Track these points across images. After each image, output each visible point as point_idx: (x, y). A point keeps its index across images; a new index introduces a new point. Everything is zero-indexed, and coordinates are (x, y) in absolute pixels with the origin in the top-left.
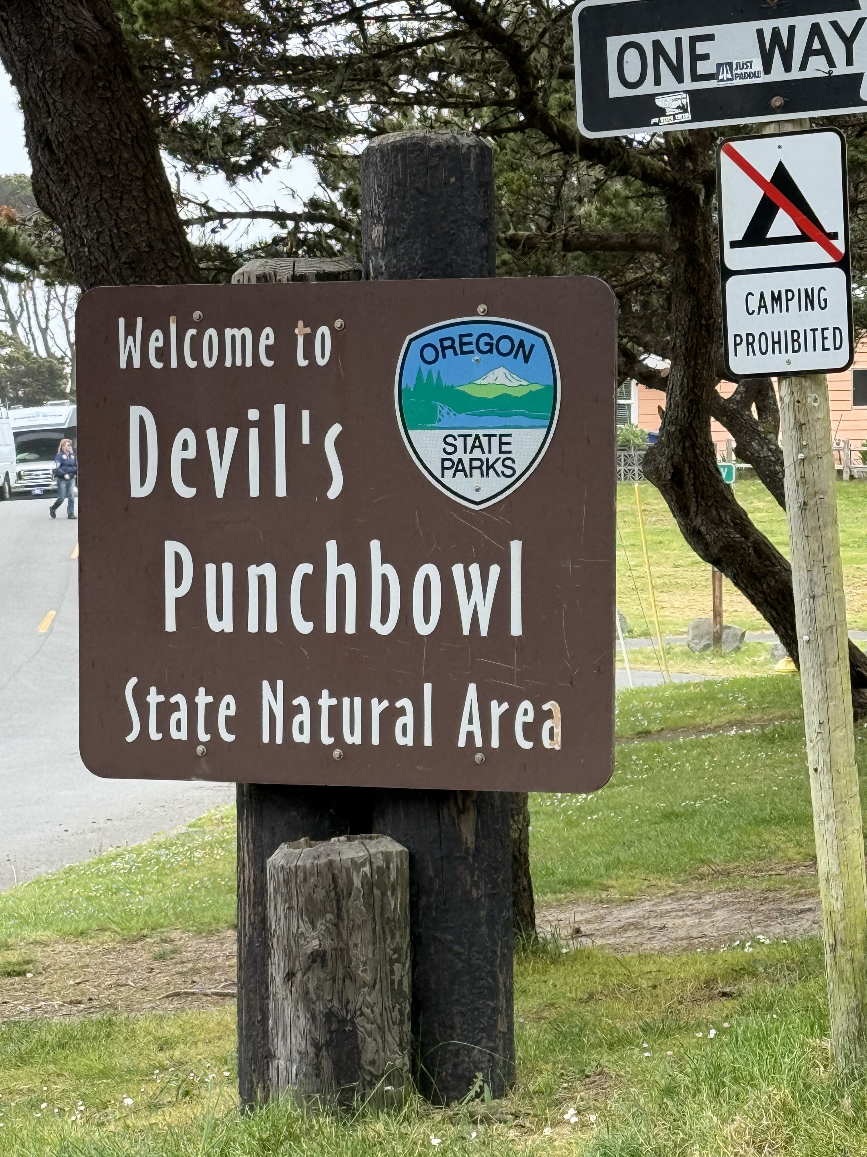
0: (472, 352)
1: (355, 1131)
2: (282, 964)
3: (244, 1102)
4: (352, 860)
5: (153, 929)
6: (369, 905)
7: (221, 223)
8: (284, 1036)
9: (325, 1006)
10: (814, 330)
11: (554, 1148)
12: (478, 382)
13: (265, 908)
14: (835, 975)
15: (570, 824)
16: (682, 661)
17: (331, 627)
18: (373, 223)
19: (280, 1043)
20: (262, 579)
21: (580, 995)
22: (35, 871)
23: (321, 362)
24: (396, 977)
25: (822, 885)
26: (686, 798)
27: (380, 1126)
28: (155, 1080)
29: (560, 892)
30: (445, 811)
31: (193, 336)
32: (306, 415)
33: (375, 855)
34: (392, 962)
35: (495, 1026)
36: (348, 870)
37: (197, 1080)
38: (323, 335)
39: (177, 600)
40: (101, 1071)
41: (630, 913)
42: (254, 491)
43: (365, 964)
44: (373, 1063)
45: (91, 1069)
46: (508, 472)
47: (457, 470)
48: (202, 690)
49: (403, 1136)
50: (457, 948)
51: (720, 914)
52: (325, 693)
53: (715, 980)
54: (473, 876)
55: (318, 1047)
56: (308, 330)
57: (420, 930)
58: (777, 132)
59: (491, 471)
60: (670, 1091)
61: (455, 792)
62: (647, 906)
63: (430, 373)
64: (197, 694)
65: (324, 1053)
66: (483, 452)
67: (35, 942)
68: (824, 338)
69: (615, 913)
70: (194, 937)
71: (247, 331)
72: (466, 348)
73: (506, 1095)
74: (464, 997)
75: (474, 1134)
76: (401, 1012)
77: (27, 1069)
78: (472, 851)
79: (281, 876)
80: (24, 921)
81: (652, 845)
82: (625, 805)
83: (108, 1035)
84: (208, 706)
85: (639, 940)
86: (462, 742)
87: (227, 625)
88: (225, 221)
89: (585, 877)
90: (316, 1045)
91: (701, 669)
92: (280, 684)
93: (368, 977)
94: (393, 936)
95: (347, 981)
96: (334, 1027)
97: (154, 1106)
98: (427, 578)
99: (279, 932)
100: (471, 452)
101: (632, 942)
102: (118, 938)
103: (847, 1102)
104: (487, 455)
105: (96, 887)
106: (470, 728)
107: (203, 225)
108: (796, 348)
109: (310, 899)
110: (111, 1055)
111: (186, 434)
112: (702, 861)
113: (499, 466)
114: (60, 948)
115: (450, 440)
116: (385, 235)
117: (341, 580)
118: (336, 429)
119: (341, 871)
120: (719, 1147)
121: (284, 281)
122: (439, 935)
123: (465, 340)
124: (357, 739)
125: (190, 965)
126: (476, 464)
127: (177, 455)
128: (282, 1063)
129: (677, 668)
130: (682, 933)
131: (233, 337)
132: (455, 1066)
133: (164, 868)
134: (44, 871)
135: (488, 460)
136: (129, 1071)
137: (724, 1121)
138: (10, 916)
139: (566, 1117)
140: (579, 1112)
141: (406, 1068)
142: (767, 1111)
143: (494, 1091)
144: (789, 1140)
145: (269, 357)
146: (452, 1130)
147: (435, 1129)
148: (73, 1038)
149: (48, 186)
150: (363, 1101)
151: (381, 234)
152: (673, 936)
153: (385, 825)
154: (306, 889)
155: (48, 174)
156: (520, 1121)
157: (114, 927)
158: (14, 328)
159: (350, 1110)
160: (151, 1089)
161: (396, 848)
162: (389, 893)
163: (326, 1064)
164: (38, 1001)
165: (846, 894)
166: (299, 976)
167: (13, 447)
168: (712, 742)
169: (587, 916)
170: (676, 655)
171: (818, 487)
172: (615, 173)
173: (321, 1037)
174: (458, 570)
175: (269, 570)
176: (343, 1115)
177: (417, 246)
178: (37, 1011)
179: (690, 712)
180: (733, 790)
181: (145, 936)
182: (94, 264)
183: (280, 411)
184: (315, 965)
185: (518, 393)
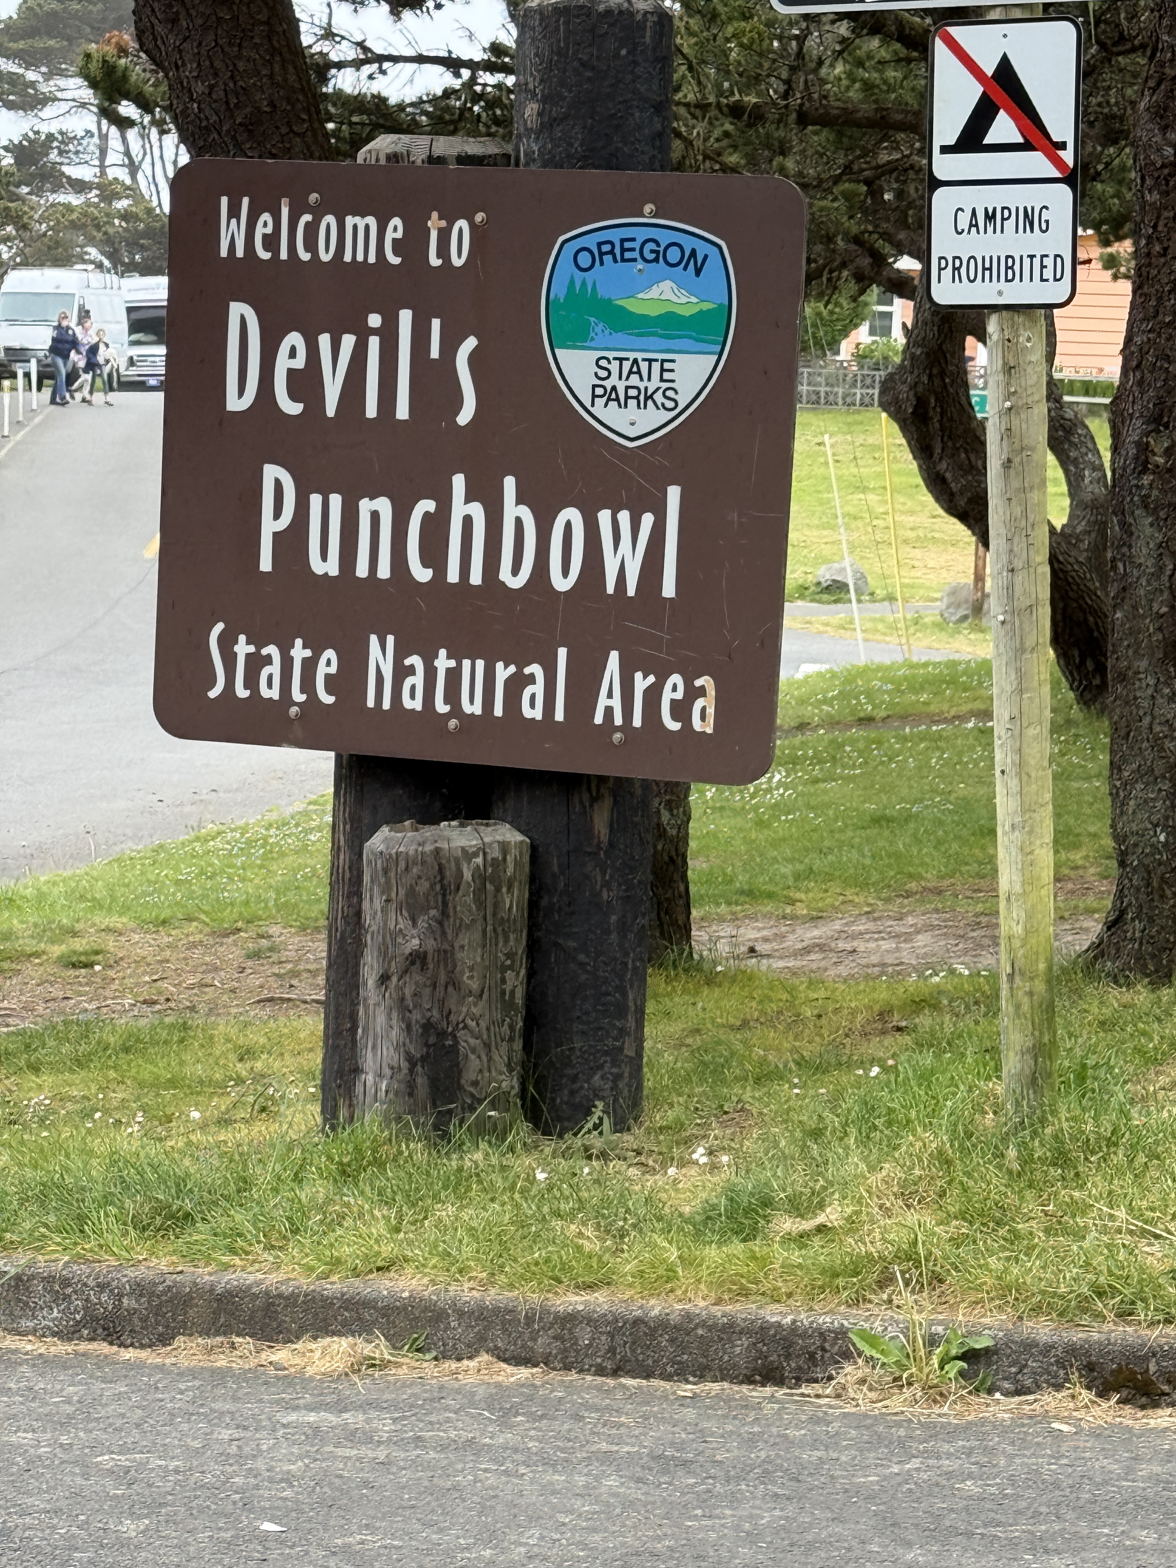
0: (635, 260)
1: (450, 1160)
2: (375, 965)
3: (325, 1120)
4: (463, 849)
5: (248, 922)
6: (480, 904)
7: (380, 68)
8: (374, 1047)
9: (423, 1016)
10: (1032, 257)
11: (677, 1190)
12: (640, 296)
13: (360, 900)
14: (1011, 1009)
15: (760, 824)
16: (932, 634)
17: (453, 576)
18: (526, 99)
19: (369, 1055)
20: (375, 516)
21: (732, 1020)
22: (118, 848)
23: (458, 262)
24: (508, 987)
25: (1002, 905)
26: (902, 800)
27: (478, 1156)
28: (229, 1093)
29: (737, 904)
30: (576, 799)
31: (307, 224)
32: (436, 324)
33: (491, 844)
34: (504, 969)
35: (621, 1049)
36: (457, 861)
37: (277, 1095)
38: (461, 231)
39: (276, 535)
40: (169, 1080)
41: (816, 933)
42: (371, 411)
43: (472, 969)
44: (475, 1083)
45: (157, 1078)
46: (670, 404)
47: (609, 399)
48: (299, 642)
49: (503, 1168)
50: (582, 957)
51: (922, 940)
52: (443, 652)
53: (890, 1012)
54: (604, 874)
55: (412, 1062)
56: (443, 224)
57: (540, 934)
58: (1003, 17)
59: (650, 402)
60: (816, 1134)
61: (588, 776)
62: (837, 925)
63: (584, 283)
64: (293, 646)
65: (419, 1068)
66: (641, 379)
67: (108, 930)
68: (1043, 267)
69: (799, 931)
70: (297, 933)
71: (371, 221)
72: (628, 255)
73: (629, 1129)
74: (587, 1013)
75: (586, 1170)
76: (512, 1028)
77: (83, 1073)
78: (604, 846)
79: (379, 862)
80: (98, 905)
81: (855, 854)
82: (828, 805)
83: (182, 1041)
84: (305, 661)
85: (823, 964)
86: (599, 719)
87: (331, 567)
88: (386, 65)
89: (769, 888)
90: (410, 1058)
91: (956, 645)
92: (390, 639)
93: (475, 985)
94: (507, 941)
95: (450, 989)
96: (432, 1040)
97: (224, 1122)
98: (568, 525)
99: (374, 928)
100: (627, 378)
101: (814, 966)
102: (207, 930)
103: (1012, 1153)
104: (646, 383)
105: (186, 871)
106: (609, 702)
107: (358, 69)
108: (1010, 277)
109: (411, 892)
110: (182, 1063)
111: (295, 339)
112: (910, 876)
113: (659, 397)
114: (136, 937)
115: (603, 363)
116: (540, 114)
117: (468, 521)
118: (470, 343)
119: (449, 861)
120: (861, 1197)
121: (419, 162)
122: (560, 941)
123: (627, 245)
124: (476, 709)
125: (290, 966)
126: (633, 393)
127: (283, 364)
128: (370, 1079)
129: (925, 643)
130: (875, 959)
131: (355, 227)
132: (572, 1093)
133: (271, 852)
134: (130, 847)
135: (646, 389)
136: (201, 1082)
137: (872, 1169)
138: (82, 898)
139: (695, 1156)
140: (710, 1153)
141: (513, 1093)
142: (920, 1160)
143: (615, 1124)
144: (942, 1194)
145: (396, 253)
146: (564, 1164)
147: (544, 1164)
148: (138, 1041)
149: (152, 26)
150: (461, 1127)
151: (535, 112)
152: (864, 962)
153: (505, 811)
154: (408, 880)
155: (153, 11)
156: (643, 1159)
157: (203, 917)
158: (133, 174)
159: (445, 1136)
160: (224, 1103)
161: (514, 837)
162: (504, 890)
163: (421, 1081)
164: (106, 998)
165: (1029, 917)
166: (394, 979)
167: (125, 326)
168: (944, 734)
169: (765, 933)
170: (925, 626)
171: (1025, 442)
172: (865, 31)
173: (417, 1052)
174: (604, 517)
175: (384, 506)
176: (438, 1141)
177: (577, 129)
178: (105, 1010)
179: (924, 697)
180: (961, 794)
181: (239, 930)
182: (204, 124)
183: (406, 317)
184: (414, 968)
185: (687, 312)
